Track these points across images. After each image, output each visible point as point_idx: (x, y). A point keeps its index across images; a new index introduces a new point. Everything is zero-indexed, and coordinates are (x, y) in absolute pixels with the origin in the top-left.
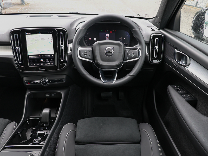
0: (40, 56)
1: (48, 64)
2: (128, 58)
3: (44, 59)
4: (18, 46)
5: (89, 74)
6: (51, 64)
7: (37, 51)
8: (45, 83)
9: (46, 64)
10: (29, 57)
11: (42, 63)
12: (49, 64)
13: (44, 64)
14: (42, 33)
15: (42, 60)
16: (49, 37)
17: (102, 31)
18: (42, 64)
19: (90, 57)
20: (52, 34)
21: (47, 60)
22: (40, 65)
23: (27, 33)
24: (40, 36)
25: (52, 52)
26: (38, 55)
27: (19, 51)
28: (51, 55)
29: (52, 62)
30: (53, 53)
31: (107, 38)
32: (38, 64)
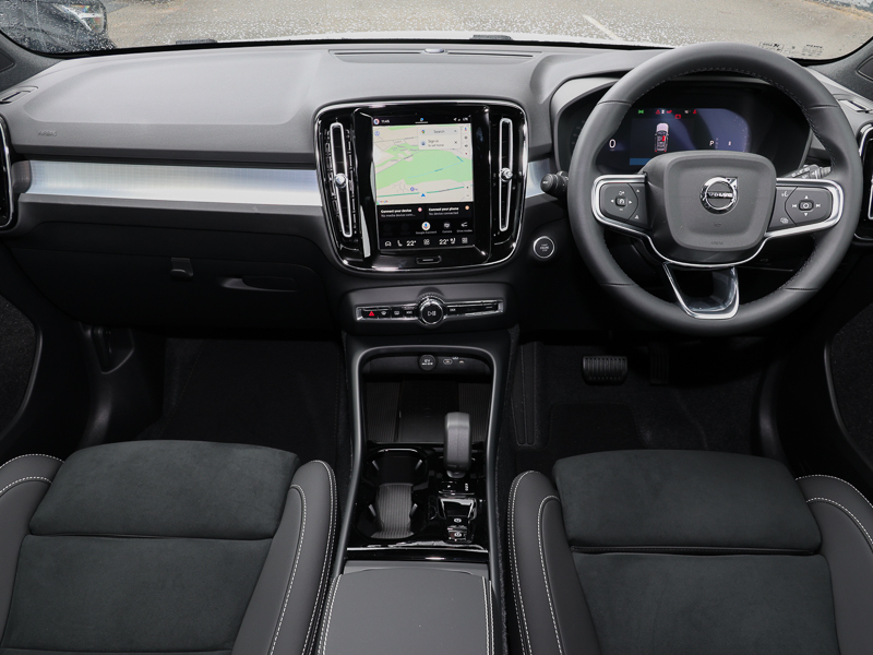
0: (420, 210)
1: (449, 243)
2: (785, 221)
3: (437, 222)
4: (340, 170)
5: (631, 281)
6: (459, 242)
7: (412, 189)
8: (434, 313)
9: (443, 242)
10: (379, 213)
11: (426, 236)
12: (453, 241)
13: (434, 241)
14: (432, 120)
15: (426, 226)
16: (458, 137)
17: (642, 112)
18: (427, 242)
19: (637, 217)
20: (468, 126)
21: (447, 225)
22: (420, 243)
23: (376, 121)
24: (423, 131)
25: (466, 194)
26: (414, 207)
27: (345, 188)
28: (461, 205)
29: (465, 235)
30: (472, 200)
31: (659, 138)
32: (411, 243)
